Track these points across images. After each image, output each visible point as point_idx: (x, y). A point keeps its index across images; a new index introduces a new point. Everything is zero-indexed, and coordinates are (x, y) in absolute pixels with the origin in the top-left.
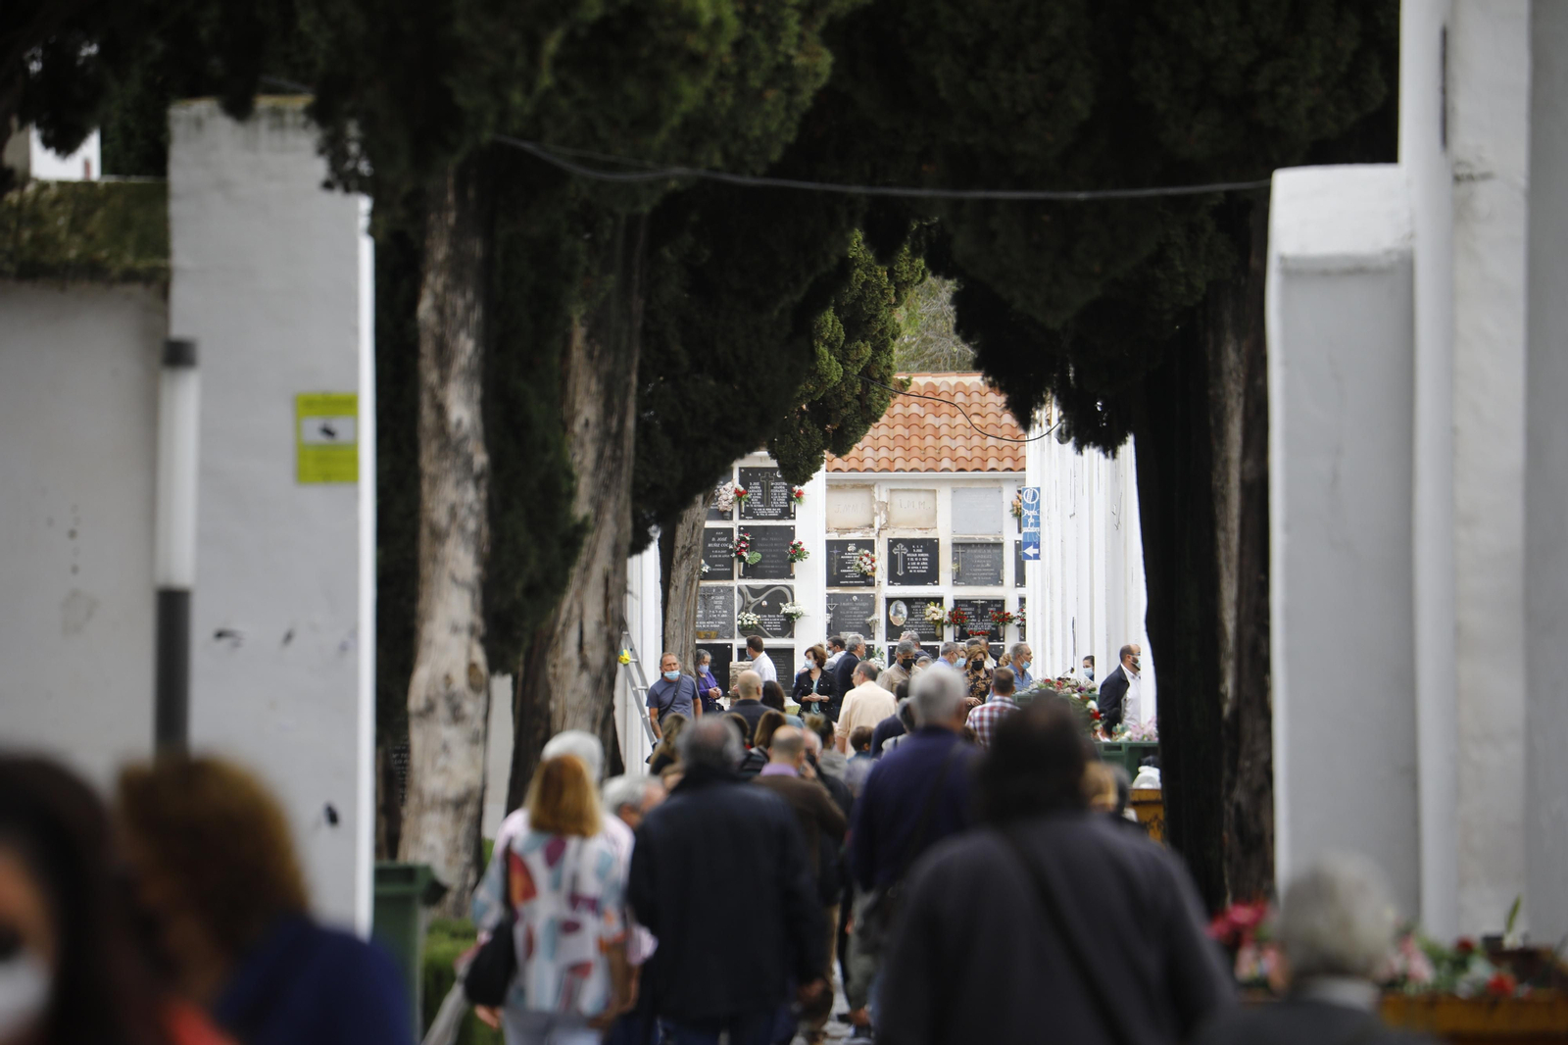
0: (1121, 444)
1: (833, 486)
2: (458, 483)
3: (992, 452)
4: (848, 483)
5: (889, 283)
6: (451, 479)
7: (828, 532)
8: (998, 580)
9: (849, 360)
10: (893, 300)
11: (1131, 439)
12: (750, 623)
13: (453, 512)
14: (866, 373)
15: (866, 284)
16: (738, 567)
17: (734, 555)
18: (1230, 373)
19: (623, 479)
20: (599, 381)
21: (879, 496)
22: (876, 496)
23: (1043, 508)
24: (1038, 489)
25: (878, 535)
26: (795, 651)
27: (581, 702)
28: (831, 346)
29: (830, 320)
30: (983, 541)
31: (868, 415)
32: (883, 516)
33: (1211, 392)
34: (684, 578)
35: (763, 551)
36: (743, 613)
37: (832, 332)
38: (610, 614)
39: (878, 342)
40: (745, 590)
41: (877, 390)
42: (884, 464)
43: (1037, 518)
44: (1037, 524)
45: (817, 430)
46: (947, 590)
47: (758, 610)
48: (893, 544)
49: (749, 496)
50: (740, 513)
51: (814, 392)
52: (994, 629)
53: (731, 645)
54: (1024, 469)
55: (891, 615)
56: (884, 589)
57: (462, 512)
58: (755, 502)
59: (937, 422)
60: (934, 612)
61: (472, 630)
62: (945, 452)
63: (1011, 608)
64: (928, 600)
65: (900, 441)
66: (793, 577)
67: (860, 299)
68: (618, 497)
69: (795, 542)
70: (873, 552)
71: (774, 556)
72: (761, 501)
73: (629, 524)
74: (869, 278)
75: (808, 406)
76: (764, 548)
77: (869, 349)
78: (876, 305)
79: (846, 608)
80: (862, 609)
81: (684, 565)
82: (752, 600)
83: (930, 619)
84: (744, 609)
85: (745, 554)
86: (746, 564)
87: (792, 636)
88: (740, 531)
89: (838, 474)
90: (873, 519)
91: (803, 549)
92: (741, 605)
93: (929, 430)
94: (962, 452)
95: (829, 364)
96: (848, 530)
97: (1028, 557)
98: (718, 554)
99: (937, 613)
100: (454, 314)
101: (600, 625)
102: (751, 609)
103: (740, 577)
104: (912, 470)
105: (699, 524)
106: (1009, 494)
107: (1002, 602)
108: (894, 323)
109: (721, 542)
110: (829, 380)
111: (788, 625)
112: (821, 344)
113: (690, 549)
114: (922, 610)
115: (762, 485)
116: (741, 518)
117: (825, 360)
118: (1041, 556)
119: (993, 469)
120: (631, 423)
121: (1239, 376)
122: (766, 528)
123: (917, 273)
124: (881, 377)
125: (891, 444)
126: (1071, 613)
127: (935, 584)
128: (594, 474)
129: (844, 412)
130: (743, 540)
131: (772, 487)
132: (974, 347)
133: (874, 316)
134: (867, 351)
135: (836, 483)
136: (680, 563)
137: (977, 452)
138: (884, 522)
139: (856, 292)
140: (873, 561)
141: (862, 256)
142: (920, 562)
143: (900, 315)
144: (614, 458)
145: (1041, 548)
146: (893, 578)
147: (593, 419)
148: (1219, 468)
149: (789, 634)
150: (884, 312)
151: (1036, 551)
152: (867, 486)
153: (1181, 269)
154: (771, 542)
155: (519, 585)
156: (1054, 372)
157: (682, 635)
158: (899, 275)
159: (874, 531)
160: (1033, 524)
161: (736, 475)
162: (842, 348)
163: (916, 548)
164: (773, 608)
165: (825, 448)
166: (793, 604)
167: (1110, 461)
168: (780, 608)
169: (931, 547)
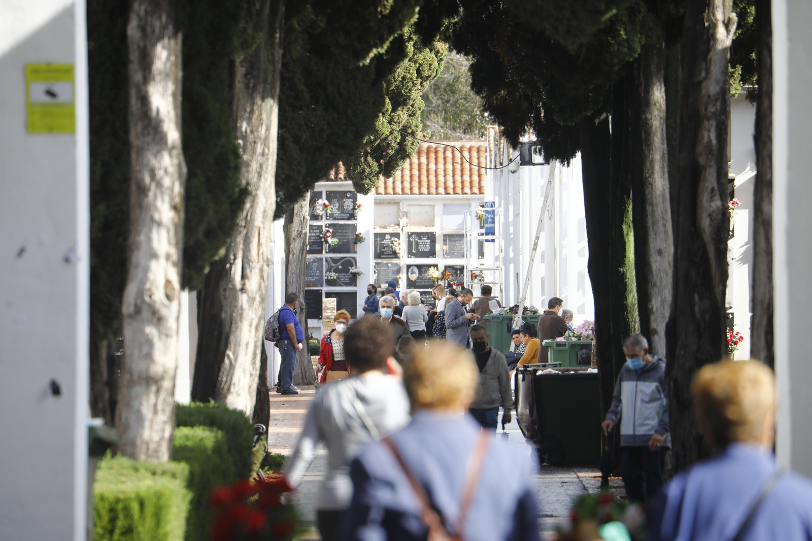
0: (572, 158)
1: (378, 203)
3: (466, 183)
4: (385, 201)
5: (417, 78)
7: (375, 228)
9: (394, 122)
11: (579, 155)
12: (332, 278)
14: (404, 130)
15: (404, 78)
16: (325, 247)
17: (323, 240)
21: (403, 208)
22: (401, 208)
23: (496, 214)
24: (494, 203)
25: (402, 230)
26: (358, 294)
28: (383, 114)
30: (460, 233)
31: (404, 154)
32: (405, 219)
33: (643, 117)
34: (297, 248)
35: (339, 237)
36: (328, 273)
38: (261, 255)
39: (410, 112)
40: (329, 260)
41: (410, 139)
42: (407, 190)
43: (493, 219)
44: (493, 222)
45: (375, 163)
46: (441, 260)
47: (337, 270)
48: (410, 235)
49: (331, 207)
50: (327, 217)
51: (374, 141)
53: (321, 290)
54: (483, 194)
55: (409, 274)
56: (405, 260)
58: (335, 211)
60: (433, 272)
62: (441, 184)
64: (430, 266)
66: (356, 252)
67: (401, 86)
69: (358, 232)
70: (399, 240)
71: (345, 240)
72: (338, 209)
75: (371, 148)
76: (340, 236)
77: (406, 115)
78: (410, 90)
79: (385, 271)
80: (394, 271)
82: (334, 265)
83: (432, 277)
84: (329, 270)
85: (329, 239)
86: (330, 245)
87: (355, 285)
88: (326, 227)
89: (380, 196)
90: (399, 221)
91: (362, 237)
92: (327, 268)
94: (448, 184)
95: (382, 124)
96: (386, 227)
97: (487, 240)
98: (314, 239)
99: (435, 273)
100: (153, 31)
102: (333, 270)
103: (326, 252)
104: (422, 193)
106: (475, 207)
109: (316, 233)
110: (382, 134)
111: (353, 279)
113: (301, 232)
114: (426, 272)
115: (339, 201)
116: (327, 219)
117: (380, 122)
118: (495, 240)
119: (466, 193)
122: (341, 225)
123: (433, 71)
124: (412, 132)
127: (433, 257)
129: (391, 152)
130: (328, 231)
131: (344, 202)
132: (483, 98)
133: (409, 97)
134: (404, 117)
135: (379, 201)
137: (457, 184)
138: (405, 223)
139: (398, 83)
140: (399, 244)
142: (425, 245)
145: (495, 236)
146: (410, 254)
148: (648, 164)
149: (354, 284)
151: (492, 237)
152: (396, 203)
154: (343, 233)
155: (201, 229)
156: (532, 114)
157: (297, 282)
158: (423, 72)
159: (399, 228)
160: (490, 223)
161: (324, 195)
162: (390, 115)
163: (423, 237)
164: (345, 270)
165: (380, 174)
166: (356, 268)
167: (565, 168)
168: (349, 270)
169: (432, 237)
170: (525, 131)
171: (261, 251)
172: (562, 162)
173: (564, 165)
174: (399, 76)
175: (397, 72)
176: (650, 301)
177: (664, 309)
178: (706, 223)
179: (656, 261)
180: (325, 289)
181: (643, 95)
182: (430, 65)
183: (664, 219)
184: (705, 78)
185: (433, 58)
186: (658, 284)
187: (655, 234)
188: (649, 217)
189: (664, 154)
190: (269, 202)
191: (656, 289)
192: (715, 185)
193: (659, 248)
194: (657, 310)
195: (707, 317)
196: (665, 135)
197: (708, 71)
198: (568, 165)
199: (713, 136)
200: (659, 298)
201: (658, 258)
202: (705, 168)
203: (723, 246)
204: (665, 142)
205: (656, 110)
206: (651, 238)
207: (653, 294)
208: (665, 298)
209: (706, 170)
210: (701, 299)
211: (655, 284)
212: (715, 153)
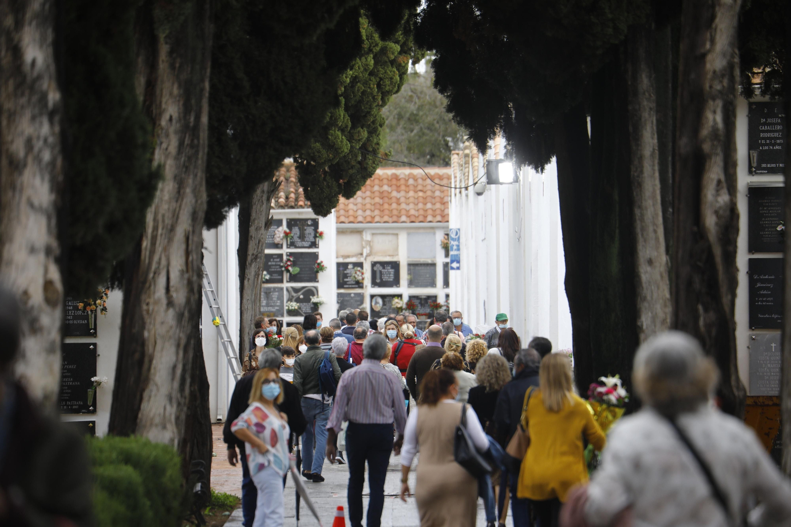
0: (547, 163)
1: (340, 232)
2: (33, 118)
3: (430, 212)
4: (348, 230)
5: (378, 92)
6: (28, 114)
7: (337, 257)
8: (433, 284)
9: (353, 139)
10: (380, 103)
11: (554, 160)
12: (293, 308)
13: (29, 144)
14: (364, 148)
15: (363, 93)
16: (286, 276)
17: (283, 269)
18: (644, 93)
19: (200, 162)
20: (180, 86)
21: (366, 237)
22: (364, 237)
23: (461, 240)
24: (459, 229)
25: (366, 259)
27: (168, 331)
28: (342, 130)
29: (342, 114)
30: (425, 262)
31: (366, 173)
32: (368, 248)
33: (630, 108)
34: (253, 273)
36: (289, 302)
37: (343, 122)
38: (190, 265)
39: (371, 129)
40: (290, 289)
41: (371, 158)
42: (369, 219)
43: (458, 246)
44: (458, 249)
45: (334, 183)
46: (405, 290)
47: (298, 300)
48: (374, 264)
49: (292, 235)
50: (287, 245)
51: (333, 159)
52: (431, 312)
53: (282, 321)
54: (448, 221)
55: (373, 304)
56: (369, 290)
57: (38, 145)
58: (296, 239)
59: (398, 195)
60: (397, 303)
61: (48, 251)
62: (403, 212)
63: (441, 300)
64: (393, 296)
65: (378, 206)
66: (318, 282)
67: (360, 102)
68: (196, 175)
69: (319, 261)
70: (363, 269)
71: (307, 269)
72: (299, 238)
73: (204, 197)
74: (366, 89)
75: (329, 167)
76: (301, 265)
77: (366, 133)
78: (370, 105)
79: (348, 301)
80: (356, 301)
81: (253, 266)
82: (294, 294)
83: (395, 306)
84: (290, 300)
85: (290, 268)
86: (291, 274)
88: (287, 255)
89: (343, 225)
90: (362, 250)
91: (323, 266)
92: (288, 297)
93: (394, 200)
94: (412, 212)
95: (342, 142)
96: (348, 257)
97: (452, 268)
98: (274, 268)
99: (399, 303)
101: (182, 272)
102: (294, 299)
103: (287, 282)
104: (385, 222)
105: (262, 240)
106: (440, 236)
107: (436, 297)
108: (381, 117)
109: (276, 262)
110: (342, 152)
112: (337, 129)
113: (257, 256)
114: (390, 302)
115: (300, 229)
116: (288, 248)
117: (339, 139)
118: (461, 268)
119: (430, 222)
120: (205, 119)
121: (650, 95)
122: (302, 253)
123: (395, 86)
124: (373, 150)
125: (373, 208)
126: (483, 297)
127: (397, 287)
128: (177, 158)
129: (351, 172)
130: (288, 260)
131: (305, 230)
132: (448, 97)
133: (369, 113)
134: (364, 134)
135: (341, 230)
136: (251, 265)
137: (421, 212)
138: (368, 252)
139: (358, 98)
140: (363, 274)
141: (361, 75)
142: (389, 275)
143: (385, 111)
144: (192, 146)
145: (461, 263)
146: (374, 283)
147: (175, 116)
150: (375, 110)
151: (458, 265)
152: (359, 232)
153: (610, 16)
154: (305, 261)
155: (101, 222)
156: (502, 115)
157: (252, 308)
158: (384, 87)
159: (363, 257)
160: (455, 250)
161: (285, 223)
162: (349, 132)
163: (387, 267)
164: (307, 300)
165: (340, 194)
166: (318, 297)
167: (539, 175)
168: (310, 299)
169: (395, 266)
170: (495, 134)
171: (190, 258)
172: (536, 168)
173: (537, 172)
174: (358, 90)
175: (357, 87)
176: (639, 317)
177: (655, 326)
178: (710, 221)
179: (646, 272)
180: (286, 319)
181: (630, 83)
182: (391, 78)
183: (654, 224)
184: (709, 51)
185: (394, 72)
186: (649, 298)
187: (645, 241)
188: (638, 222)
189: (654, 149)
190: (199, 202)
191: (646, 304)
192: (722, 178)
193: (649, 257)
194: (647, 328)
195: (714, 332)
196: (655, 128)
197: (713, 41)
198: (542, 172)
199: (719, 118)
200: (650, 314)
201: (649, 269)
202: (709, 156)
203: (731, 248)
204: (656, 136)
205: (645, 99)
206: (640, 246)
207: (643, 309)
208: (656, 314)
209: (711, 159)
210: (706, 310)
211: (645, 299)
212: (722, 138)
